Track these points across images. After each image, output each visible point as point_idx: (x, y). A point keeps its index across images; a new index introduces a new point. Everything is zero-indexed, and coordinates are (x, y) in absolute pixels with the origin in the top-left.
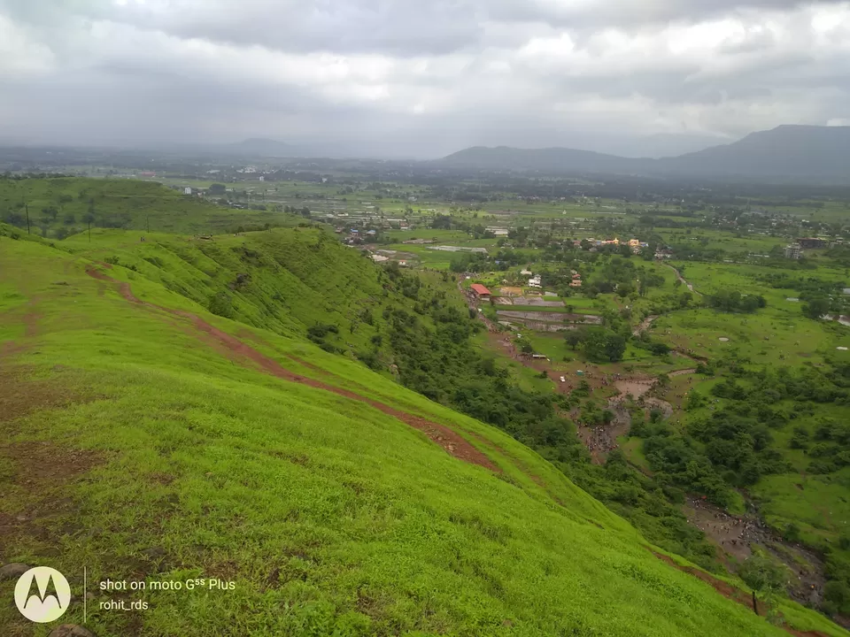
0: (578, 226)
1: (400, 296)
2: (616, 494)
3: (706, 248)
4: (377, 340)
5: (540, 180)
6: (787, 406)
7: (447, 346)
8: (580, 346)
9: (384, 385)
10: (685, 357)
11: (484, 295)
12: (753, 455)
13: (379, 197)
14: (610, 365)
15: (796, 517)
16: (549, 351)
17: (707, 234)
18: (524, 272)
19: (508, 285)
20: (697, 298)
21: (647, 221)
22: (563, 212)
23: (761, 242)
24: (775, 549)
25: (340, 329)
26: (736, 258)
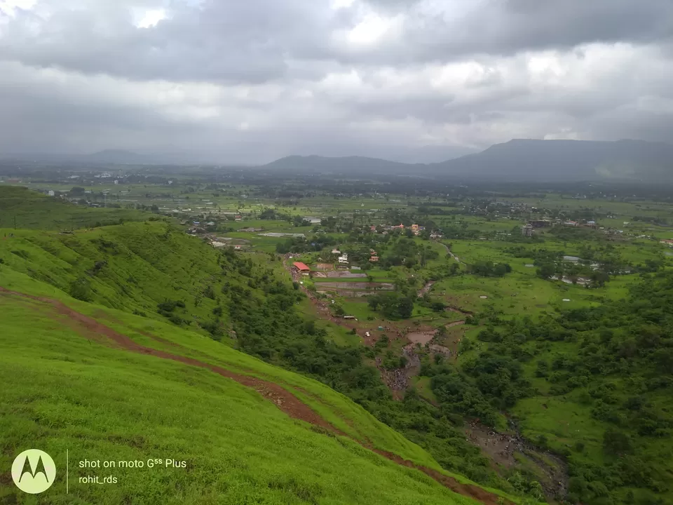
0: (374, 215)
1: (236, 274)
2: (412, 423)
3: (467, 229)
4: (217, 312)
5: (343, 180)
6: (531, 346)
7: (276, 313)
8: (380, 307)
9: (224, 352)
10: (457, 312)
11: (304, 271)
12: (511, 385)
13: (217, 195)
14: (401, 321)
15: (544, 430)
16: (357, 312)
17: (467, 219)
18: (334, 251)
19: (322, 262)
20: (462, 267)
21: (423, 211)
22: (362, 204)
23: (504, 224)
24: (531, 456)
25: (186, 303)
26: (488, 236)
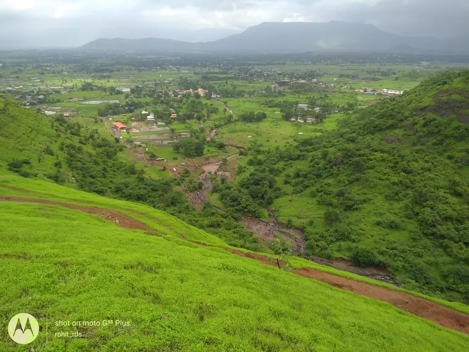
0: (170, 83)
1: (69, 135)
2: (210, 223)
3: (236, 90)
4: (58, 165)
5: (144, 57)
6: (280, 165)
7: (104, 161)
8: (181, 150)
9: (68, 192)
10: (233, 148)
11: (122, 128)
12: (270, 191)
13: (43, 74)
14: (198, 158)
15: (290, 215)
16: (165, 156)
17: (236, 82)
18: (144, 112)
19: (135, 121)
20: (235, 117)
21: (205, 78)
22: (159, 75)
23: (260, 85)
24: (283, 233)
25: (31, 161)
26: (251, 94)
